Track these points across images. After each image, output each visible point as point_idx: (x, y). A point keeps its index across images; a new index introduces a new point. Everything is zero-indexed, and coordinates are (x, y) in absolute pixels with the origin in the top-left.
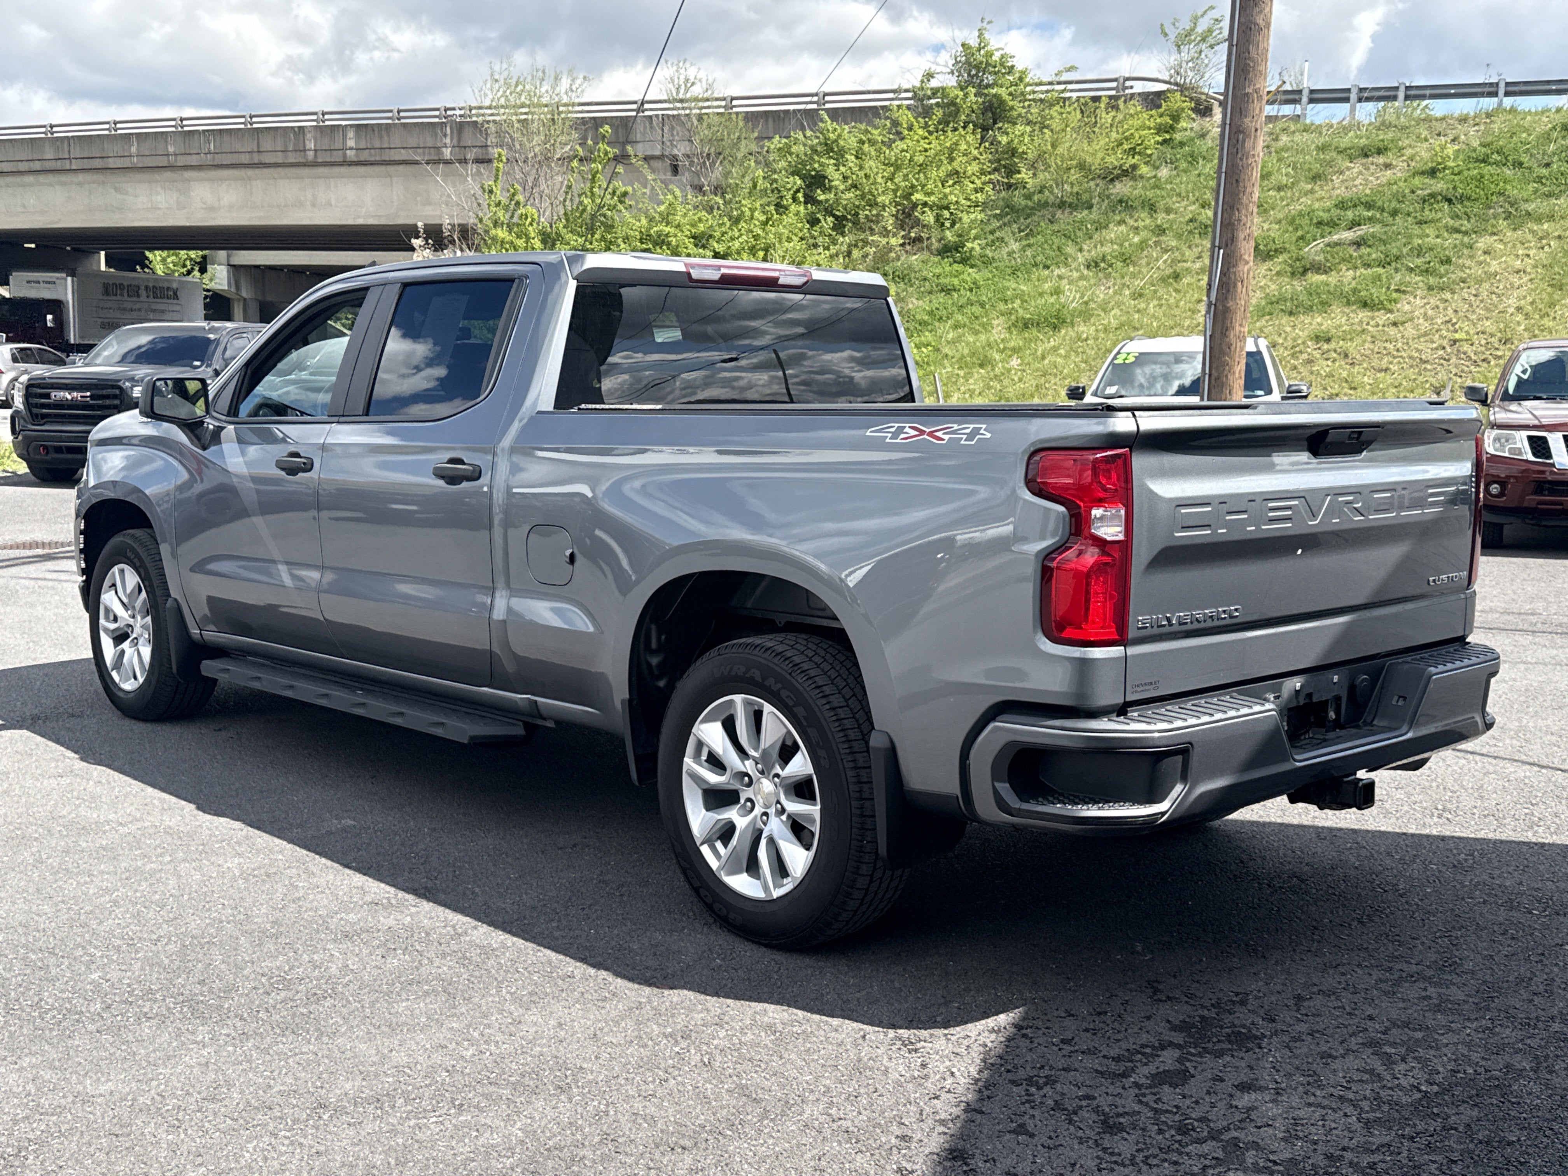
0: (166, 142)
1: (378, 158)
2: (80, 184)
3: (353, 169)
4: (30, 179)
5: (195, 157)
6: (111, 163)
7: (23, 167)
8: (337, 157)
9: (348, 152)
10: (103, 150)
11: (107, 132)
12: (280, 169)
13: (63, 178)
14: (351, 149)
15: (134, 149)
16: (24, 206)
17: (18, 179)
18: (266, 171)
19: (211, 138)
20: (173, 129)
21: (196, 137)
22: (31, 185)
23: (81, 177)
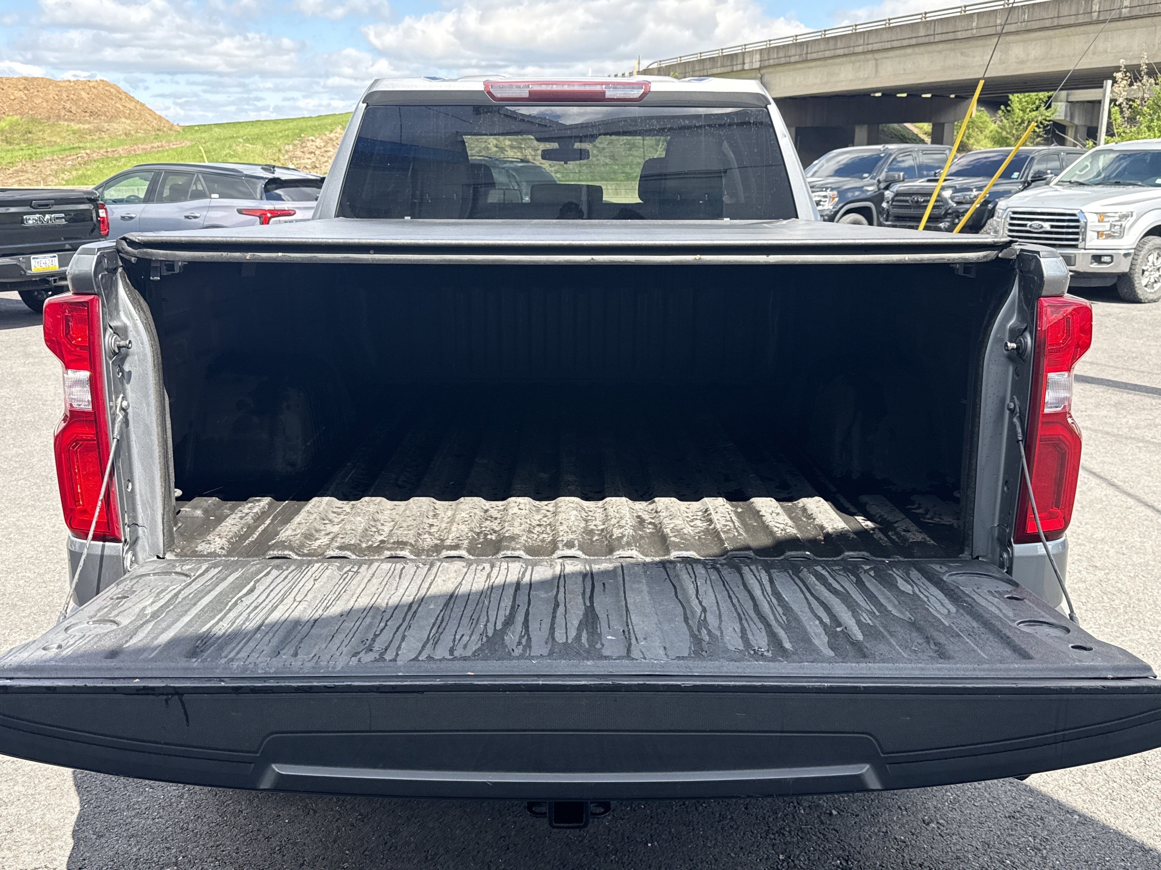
0: (996, 16)
1: (1146, 13)
2: (940, 52)
3: (1127, 23)
4: (909, 51)
5: (1013, 25)
6: (960, 35)
7: (905, 43)
8: (1114, 14)
9: (1124, 10)
10: (955, 26)
11: (959, 14)
12: (1072, 28)
13: (930, 48)
14: (1126, 7)
15: (974, 24)
16: (904, 69)
17: (902, 52)
18: (1063, 30)
19: (1027, 11)
20: (1002, 7)
21: (1016, 11)
22: (910, 55)
23: (940, 46)
